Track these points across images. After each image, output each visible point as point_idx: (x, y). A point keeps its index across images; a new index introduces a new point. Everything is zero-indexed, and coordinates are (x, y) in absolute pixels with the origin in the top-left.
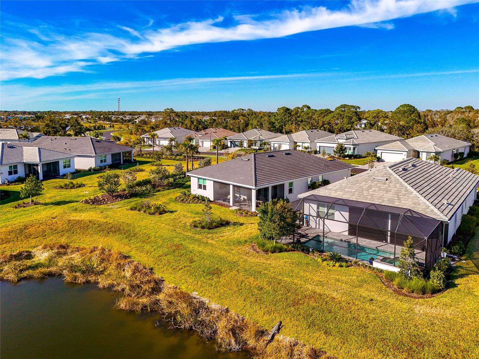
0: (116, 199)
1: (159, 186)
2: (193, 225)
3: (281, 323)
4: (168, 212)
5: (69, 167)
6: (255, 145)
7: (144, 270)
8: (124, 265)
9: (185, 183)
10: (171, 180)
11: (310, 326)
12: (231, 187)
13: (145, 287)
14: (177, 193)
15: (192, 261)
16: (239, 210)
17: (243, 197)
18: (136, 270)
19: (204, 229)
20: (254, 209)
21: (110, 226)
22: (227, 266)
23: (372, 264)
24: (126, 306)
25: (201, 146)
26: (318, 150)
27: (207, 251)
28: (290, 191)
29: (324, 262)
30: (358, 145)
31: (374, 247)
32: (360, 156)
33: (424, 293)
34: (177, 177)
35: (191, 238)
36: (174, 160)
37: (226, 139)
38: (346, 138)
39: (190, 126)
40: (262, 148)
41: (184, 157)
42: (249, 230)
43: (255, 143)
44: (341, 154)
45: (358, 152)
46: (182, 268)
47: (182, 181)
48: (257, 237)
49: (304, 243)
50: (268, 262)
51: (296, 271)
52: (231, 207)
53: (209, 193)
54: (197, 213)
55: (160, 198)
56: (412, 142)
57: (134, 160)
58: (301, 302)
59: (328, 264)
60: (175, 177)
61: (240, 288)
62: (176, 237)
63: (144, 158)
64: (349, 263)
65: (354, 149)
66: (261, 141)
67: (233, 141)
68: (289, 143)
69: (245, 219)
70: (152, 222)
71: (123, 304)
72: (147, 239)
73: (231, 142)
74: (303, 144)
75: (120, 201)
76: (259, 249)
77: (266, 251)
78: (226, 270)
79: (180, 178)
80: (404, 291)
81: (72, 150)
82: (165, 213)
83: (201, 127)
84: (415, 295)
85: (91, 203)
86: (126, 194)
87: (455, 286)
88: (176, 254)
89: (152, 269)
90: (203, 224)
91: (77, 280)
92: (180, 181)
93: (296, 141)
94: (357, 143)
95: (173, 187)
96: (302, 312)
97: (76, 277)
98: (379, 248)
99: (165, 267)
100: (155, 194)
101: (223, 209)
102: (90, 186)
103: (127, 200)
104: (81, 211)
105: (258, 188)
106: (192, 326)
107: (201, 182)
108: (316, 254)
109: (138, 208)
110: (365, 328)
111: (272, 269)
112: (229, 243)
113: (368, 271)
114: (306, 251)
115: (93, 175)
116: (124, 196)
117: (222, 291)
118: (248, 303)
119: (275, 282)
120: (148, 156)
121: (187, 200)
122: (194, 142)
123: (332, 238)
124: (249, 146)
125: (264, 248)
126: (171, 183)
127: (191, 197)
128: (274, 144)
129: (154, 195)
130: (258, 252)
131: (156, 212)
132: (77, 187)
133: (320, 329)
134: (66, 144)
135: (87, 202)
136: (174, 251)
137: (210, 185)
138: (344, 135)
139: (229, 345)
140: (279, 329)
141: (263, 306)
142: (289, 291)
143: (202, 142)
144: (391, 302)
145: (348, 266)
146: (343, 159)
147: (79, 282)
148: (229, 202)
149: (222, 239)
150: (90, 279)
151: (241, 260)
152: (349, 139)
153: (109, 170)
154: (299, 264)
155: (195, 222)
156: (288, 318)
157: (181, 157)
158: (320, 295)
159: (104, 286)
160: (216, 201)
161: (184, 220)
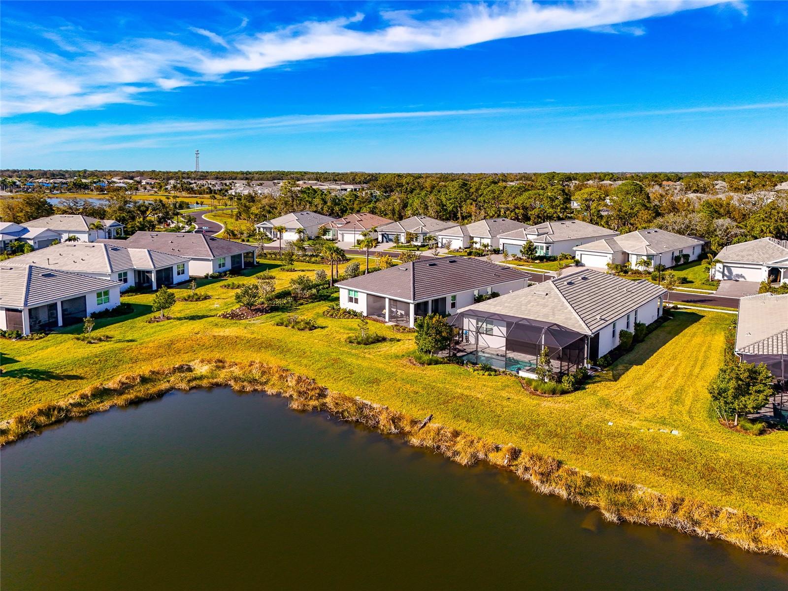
0: (256, 313)
1: (302, 298)
2: (348, 340)
3: (432, 415)
4: (318, 327)
5: (183, 273)
6: (416, 240)
7: (307, 380)
8: (286, 377)
9: (330, 295)
10: (314, 291)
11: (455, 417)
12: (387, 300)
13: (311, 393)
14: (324, 306)
15: (351, 373)
16: (396, 326)
17: (399, 312)
18: (299, 380)
19: (360, 344)
20: (412, 324)
21: (260, 341)
22: (385, 376)
23: (518, 373)
24: (298, 407)
25: (341, 241)
26: (501, 248)
27: (365, 364)
28: (453, 305)
29: (475, 372)
30: (553, 243)
31: (526, 360)
32: (555, 258)
33: (553, 394)
34: (321, 287)
35: (349, 353)
36: (309, 262)
37: (376, 231)
38: (537, 234)
39: (322, 209)
40: (426, 244)
41: (321, 259)
42: (406, 346)
43: (416, 238)
44: (529, 255)
45: (553, 252)
46: (343, 379)
47: (327, 292)
48: (415, 352)
49: (460, 357)
50: (424, 372)
51: (448, 379)
52: (386, 322)
53: (361, 307)
54: (351, 329)
55: (305, 312)
56: (622, 240)
57: (258, 263)
58: (450, 401)
59: (478, 374)
60: (318, 287)
61: (398, 392)
62: (333, 352)
63: (269, 259)
64: (498, 373)
65: (547, 248)
66: (425, 234)
67: (386, 234)
68: (462, 238)
69: (402, 335)
70: (304, 338)
71: (295, 405)
72: (303, 354)
73: (383, 235)
74: (482, 239)
75: (261, 315)
76: (416, 362)
77: (423, 364)
78: (385, 380)
79: (324, 289)
80: (538, 393)
81: (182, 250)
82: (315, 329)
83: (337, 209)
84: (546, 395)
85: (230, 318)
86: (266, 308)
87: (585, 389)
88: (336, 366)
89: (314, 380)
90: (359, 340)
91: (245, 389)
92: (325, 292)
93: (472, 235)
94: (551, 241)
95: (318, 300)
96: (450, 408)
97: (244, 387)
98: (531, 361)
99: (326, 379)
100: (298, 307)
101: (378, 325)
102: (217, 297)
103: (268, 315)
104: (222, 326)
105: (416, 302)
106: (358, 419)
107: (352, 295)
108: (470, 366)
109: (285, 324)
110: (499, 417)
111: (427, 378)
112: (386, 357)
113: (513, 378)
114: (461, 363)
115: (214, 284)
116: (263, 310)
117: (382, 395)
118: (405, 403)
119: (430, 388)
120: (273, 256)
121: (336, 315)
122: (331, 234)
123: (489, 353)
124: (408, 242)
125: (421, 361)
126: (314, 295)
127: (341, 312)
128: (442, 238)
129: (297, 309)
130: (414, 365)
131: (306, 327)
132: (203, 300)
133: (463, 419)
134: (172, 242)
135: (225, 316)
136: (333, 364)
137: (362, 298)
138: (536, 229)
139: (390, 430)
140: (430, 419)
141: (418, 405)
142: (441, 394)
143: (343, 235)
144: (524, 400)
145: (496, 375)
146: (532, 262)
147: (247, 390)
148: (384, 317)
149: (379, 353)
150: (256, 388)
151: (399, 371)
152: (541, 235)
153: (231, 277)
154: (452, 373)
155: (349, 337)
156: (439, 412)
157: (317, 259)
158: (467, 396)
159: (272, 394)
160: (370, 316)
161: (338, 336)
